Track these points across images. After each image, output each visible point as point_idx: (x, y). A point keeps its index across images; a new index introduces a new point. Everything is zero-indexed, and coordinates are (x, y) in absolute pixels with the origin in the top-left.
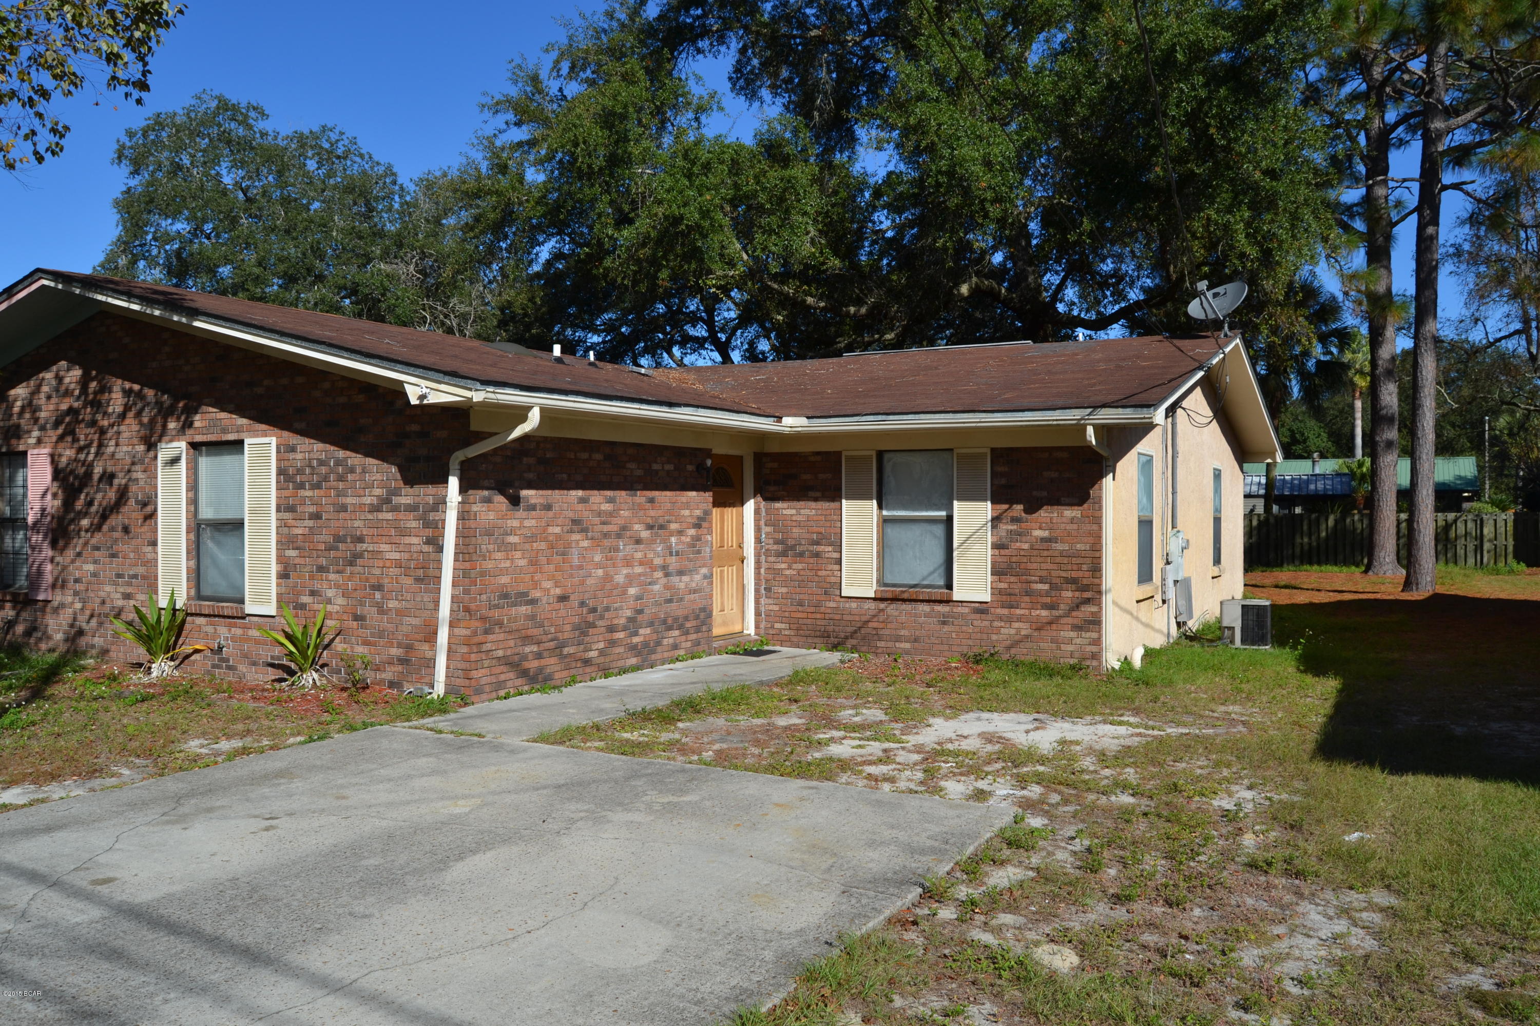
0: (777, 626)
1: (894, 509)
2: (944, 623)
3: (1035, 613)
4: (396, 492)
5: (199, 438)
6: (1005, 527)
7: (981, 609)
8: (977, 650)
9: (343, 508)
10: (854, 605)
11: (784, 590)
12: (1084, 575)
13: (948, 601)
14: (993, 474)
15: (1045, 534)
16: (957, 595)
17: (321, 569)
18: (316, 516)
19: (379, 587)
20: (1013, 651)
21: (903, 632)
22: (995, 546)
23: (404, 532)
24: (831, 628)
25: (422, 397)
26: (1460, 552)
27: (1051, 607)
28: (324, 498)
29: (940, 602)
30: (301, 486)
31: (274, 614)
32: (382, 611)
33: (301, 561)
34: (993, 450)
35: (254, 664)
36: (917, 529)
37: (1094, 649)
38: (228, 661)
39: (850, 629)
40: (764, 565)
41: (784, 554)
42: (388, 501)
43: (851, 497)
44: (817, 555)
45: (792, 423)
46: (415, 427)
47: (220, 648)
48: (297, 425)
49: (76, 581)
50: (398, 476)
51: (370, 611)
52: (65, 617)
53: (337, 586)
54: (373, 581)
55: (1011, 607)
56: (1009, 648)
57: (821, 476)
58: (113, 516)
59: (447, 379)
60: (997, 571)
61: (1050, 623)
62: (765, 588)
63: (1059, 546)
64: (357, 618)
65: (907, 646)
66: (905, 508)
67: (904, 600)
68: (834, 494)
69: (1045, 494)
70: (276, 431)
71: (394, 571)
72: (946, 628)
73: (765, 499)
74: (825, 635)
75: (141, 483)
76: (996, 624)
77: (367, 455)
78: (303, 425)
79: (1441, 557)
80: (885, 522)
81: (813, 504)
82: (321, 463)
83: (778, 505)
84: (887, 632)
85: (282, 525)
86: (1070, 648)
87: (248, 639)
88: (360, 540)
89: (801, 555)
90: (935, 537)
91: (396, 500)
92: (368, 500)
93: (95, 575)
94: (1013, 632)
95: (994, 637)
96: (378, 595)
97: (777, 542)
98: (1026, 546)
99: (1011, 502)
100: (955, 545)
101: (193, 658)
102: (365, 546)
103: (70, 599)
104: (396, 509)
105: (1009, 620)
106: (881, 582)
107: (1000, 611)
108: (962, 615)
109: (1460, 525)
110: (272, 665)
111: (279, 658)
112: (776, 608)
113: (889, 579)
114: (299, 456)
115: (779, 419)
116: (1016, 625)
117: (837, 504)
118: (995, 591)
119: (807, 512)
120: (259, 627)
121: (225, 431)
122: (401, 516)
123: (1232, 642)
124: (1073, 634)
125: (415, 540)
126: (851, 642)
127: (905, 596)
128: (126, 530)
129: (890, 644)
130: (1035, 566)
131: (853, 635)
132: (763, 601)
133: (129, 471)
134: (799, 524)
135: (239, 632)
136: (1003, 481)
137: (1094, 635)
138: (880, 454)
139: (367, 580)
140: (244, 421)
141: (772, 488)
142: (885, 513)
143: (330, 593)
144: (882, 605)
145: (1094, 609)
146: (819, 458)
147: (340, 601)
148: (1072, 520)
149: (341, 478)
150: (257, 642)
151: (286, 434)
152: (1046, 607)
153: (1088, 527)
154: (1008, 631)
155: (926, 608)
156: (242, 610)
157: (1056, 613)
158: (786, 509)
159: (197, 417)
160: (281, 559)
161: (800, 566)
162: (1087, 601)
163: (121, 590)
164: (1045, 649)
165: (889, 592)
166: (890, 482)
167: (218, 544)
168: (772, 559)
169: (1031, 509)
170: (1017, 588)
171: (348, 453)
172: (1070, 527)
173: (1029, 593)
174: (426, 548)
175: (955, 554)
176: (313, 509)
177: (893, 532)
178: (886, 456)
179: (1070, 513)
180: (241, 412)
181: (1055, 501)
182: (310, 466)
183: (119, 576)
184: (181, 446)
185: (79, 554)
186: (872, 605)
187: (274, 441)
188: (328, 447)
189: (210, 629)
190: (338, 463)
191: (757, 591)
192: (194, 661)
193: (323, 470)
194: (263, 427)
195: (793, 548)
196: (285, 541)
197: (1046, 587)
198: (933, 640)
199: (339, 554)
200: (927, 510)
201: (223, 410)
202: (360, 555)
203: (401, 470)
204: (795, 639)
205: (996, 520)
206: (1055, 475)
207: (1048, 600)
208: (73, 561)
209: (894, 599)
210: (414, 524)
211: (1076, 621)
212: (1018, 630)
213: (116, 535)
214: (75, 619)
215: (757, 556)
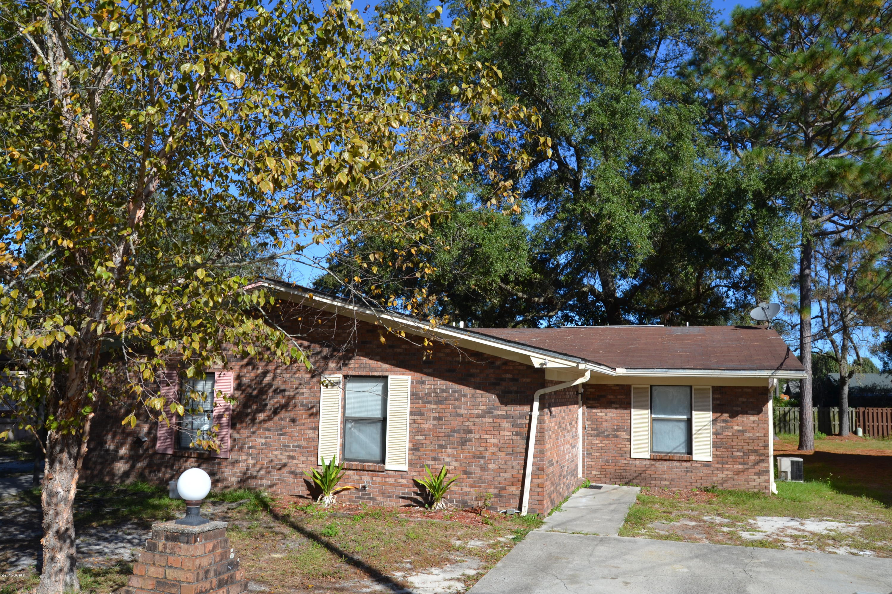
0: (594, 472)
1: (658, 414)
2: (687, 471)
3: (735, 467)
4: (496, 408)
5: (351, 373)
6: (719, 425)
7: (707, 465)
8: (705, 485)
9: (459, 415)
10: (638, 462)
11: (598, 454)
12: (761, 448)
13: (690, 461)
14: (713, 399)
15: (740, 428)
16: (695, 457)
17: (441, 446)
18: (439, 419)
19: (483, 457)
20: (724, 485)
21: (665, 476)
22: (714, 434)
23: (500, 429)
24: (624, 474)
25: (542, 364)
26: (792, 427)
27: (744, 464)
28: (445, 410)
29: (685, 461)
30: (429, 402)
31: (406, 469)
32: (483, 469)
33: (428, 442)
34: (713, 387)
35: (390, 497)
36: (671, 425)
37: (766, 484)
38: (370, 495)
39: (635, 475)
40: (587, 441)
41: (598, 435)
42: (490, 412)
43: (636, 408)
44: (617, 436)
45: (621, 371)
46: (508, 376)
47: (364, 487)
48: (426, 370)
49: (250, 448)
50: (497, 400)
51: (475, 470)
52: (240, 468)
53: (452, 456)
54: (478, 454)
55: (723, 464)
56: (722, 484)
57: (619, 397)
58: (283, 412)
59: (561, 356)
60: (716, 446)
61: (743, 472)
62: (587, 453)
63: (748, 434)
64: (465, 473)
65: (667, 483)
66: (664, 414)
67: (666, 460)
68: (627, 405)
69: (739, 409)
70: (410, 372)
71: (492, 449)
72: (688, 474)
73: (587, 407)
74: (621, 478)
75: (306, 395)
76: (716, 472)
77: (475, 388)
78: (430, 371)
79: (783, 430)
80: (654, 420)
81: (614, 411)
82: (443, 391)
83: (595, 411)
84: (656, 476)
85: (413, 422)
86: (754, 484)
87: (385, 483)
88: (470, 432)
89: (608, 436)
90: (680, 428)
91: (496, 412)
92: (476, 412)
93: (266, 445)
94: (724, 476)
95: (714, 479)
96: (482, 461)
97: (593, 429)
98: (730, 434)
99: (722, 412)
100: (694, 432)
101: (342, 493)
102: (473, 435)
103: (244, 458)
104: (496, 417)
105: (722, 471)
106: (652, 451)
107: (717, 466)
108: (697, 468)
109: (792, 414)
110: (403, 498)
111: (408, 494)
112: (593, 463)
113: (655, 449)
114: (427, 387)
115: (614, 369)
116: (726, 472)
117: (628, 411)
118: (715, 456)
119: (611, 414)
120: (394, 477)
121: (371, 370)
122: (499, 420)
123: (786, 478)
124: (755, 477)
125: (507, 433)
126: (635, 481)
127: (667, 458)
128: (293, 421)
129: (658, 482)
130: (735, 444)
131: (636, 477)
132: (586, 459)
133: (297, 388)
134: (606, 421)
135: (379, 479)
136: (718, 402)
137: (766, 478)
138: (651, 386)
139: (474, 453)
140: (387, 366)
141: (591, 402)
142: (653, 416)
143: (447, 460)
144: (653, 462)
145: (766, 465)
146: (618, 388)
147: (455, 464)
148: (754, 422)
149: (457, 400)
150: (391, 484)
151: (418, 374)
152: (741, 463)
153: (762, 425)
154: (721, 476)
155: (678, 464)
156: (384, 467)
157: (746, 467)
158: (599, 413)
159: (352, 362)
160: (412, 440)
161: (607, 442)
162: (763, 461)
163: (287, 454)
164: (741, 484)
165: (658, 456)
166: (656, 401)
167: (360, 430)
168: (590, 438)
169: (733, 415)
170: (726, 454)
171: (462, 387)
172: (753, 425)
173: (732, 457)
174: (515, 438)
175: (693, 437)
176: (435, 415)
177: (657, 425)
178: (654, 388)
179: (752, 418)
180: (384, 360)
181: (745, 412)
182: (435, 392)
183: (285, 446)
184: (338, 377)
185: (254, 433)
186: (648, 462)
187: (409, 377)
188: (448, 383)
189: (357, 478)
190: (455, 391)
191: (583, 454)
192: (343, 496)
193: (444, 394)
194: (401, 370)
195: (603, 432)
196: (415, 431)
197: (741, 454)
198: (681, 480)
199: (455, 439)
200: (676, 415)
201: (371, 359)
202: (470, 440)
203: (499, 396)
204: (604, 480)
205: (715, 421)
206: (744, 400)
207: (742, 460)
208: (248, 437)
209: (661, 459)
210: (507, 425)
211: (757, 471)
212: (727, 475)
213: (283, 423)
214: (247, 469)
215: (584, 436)
